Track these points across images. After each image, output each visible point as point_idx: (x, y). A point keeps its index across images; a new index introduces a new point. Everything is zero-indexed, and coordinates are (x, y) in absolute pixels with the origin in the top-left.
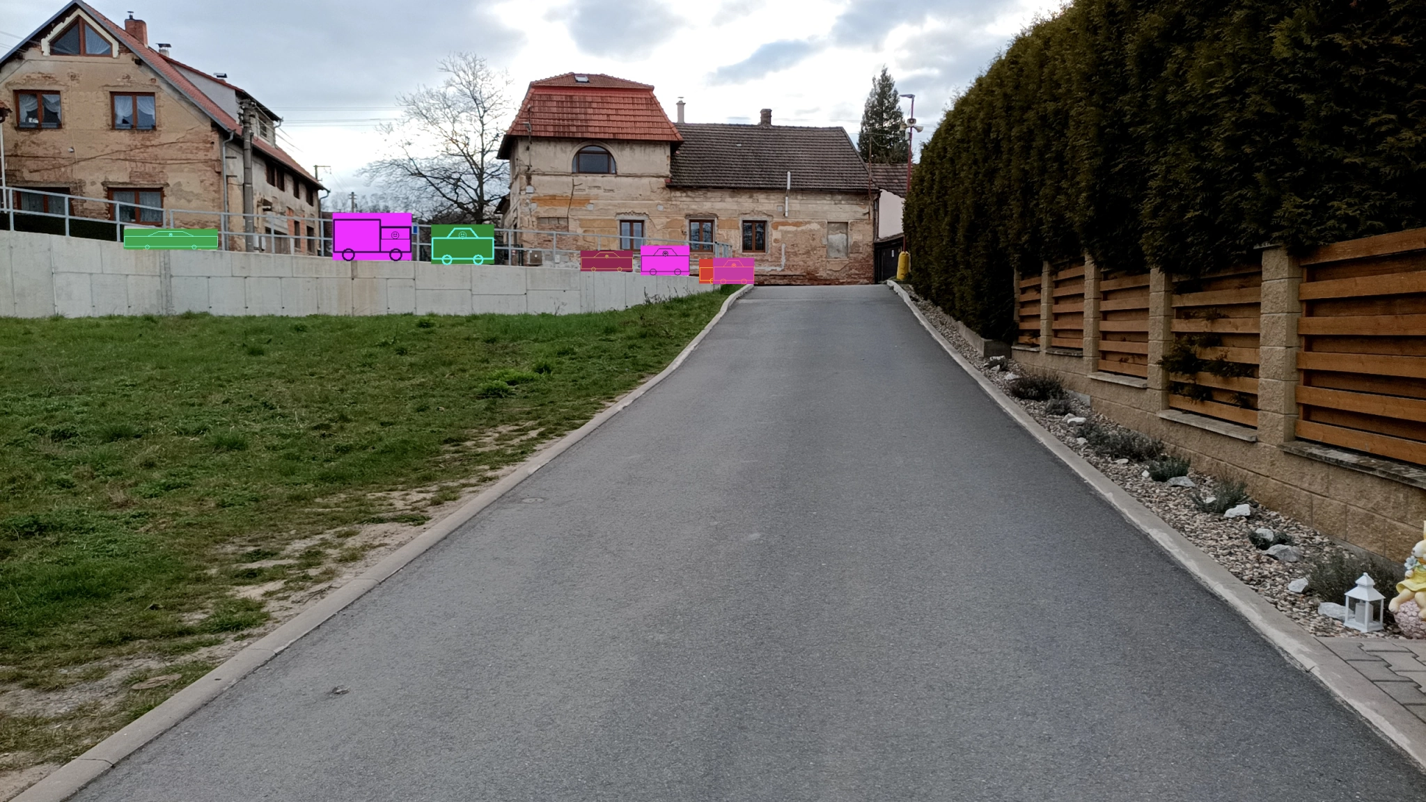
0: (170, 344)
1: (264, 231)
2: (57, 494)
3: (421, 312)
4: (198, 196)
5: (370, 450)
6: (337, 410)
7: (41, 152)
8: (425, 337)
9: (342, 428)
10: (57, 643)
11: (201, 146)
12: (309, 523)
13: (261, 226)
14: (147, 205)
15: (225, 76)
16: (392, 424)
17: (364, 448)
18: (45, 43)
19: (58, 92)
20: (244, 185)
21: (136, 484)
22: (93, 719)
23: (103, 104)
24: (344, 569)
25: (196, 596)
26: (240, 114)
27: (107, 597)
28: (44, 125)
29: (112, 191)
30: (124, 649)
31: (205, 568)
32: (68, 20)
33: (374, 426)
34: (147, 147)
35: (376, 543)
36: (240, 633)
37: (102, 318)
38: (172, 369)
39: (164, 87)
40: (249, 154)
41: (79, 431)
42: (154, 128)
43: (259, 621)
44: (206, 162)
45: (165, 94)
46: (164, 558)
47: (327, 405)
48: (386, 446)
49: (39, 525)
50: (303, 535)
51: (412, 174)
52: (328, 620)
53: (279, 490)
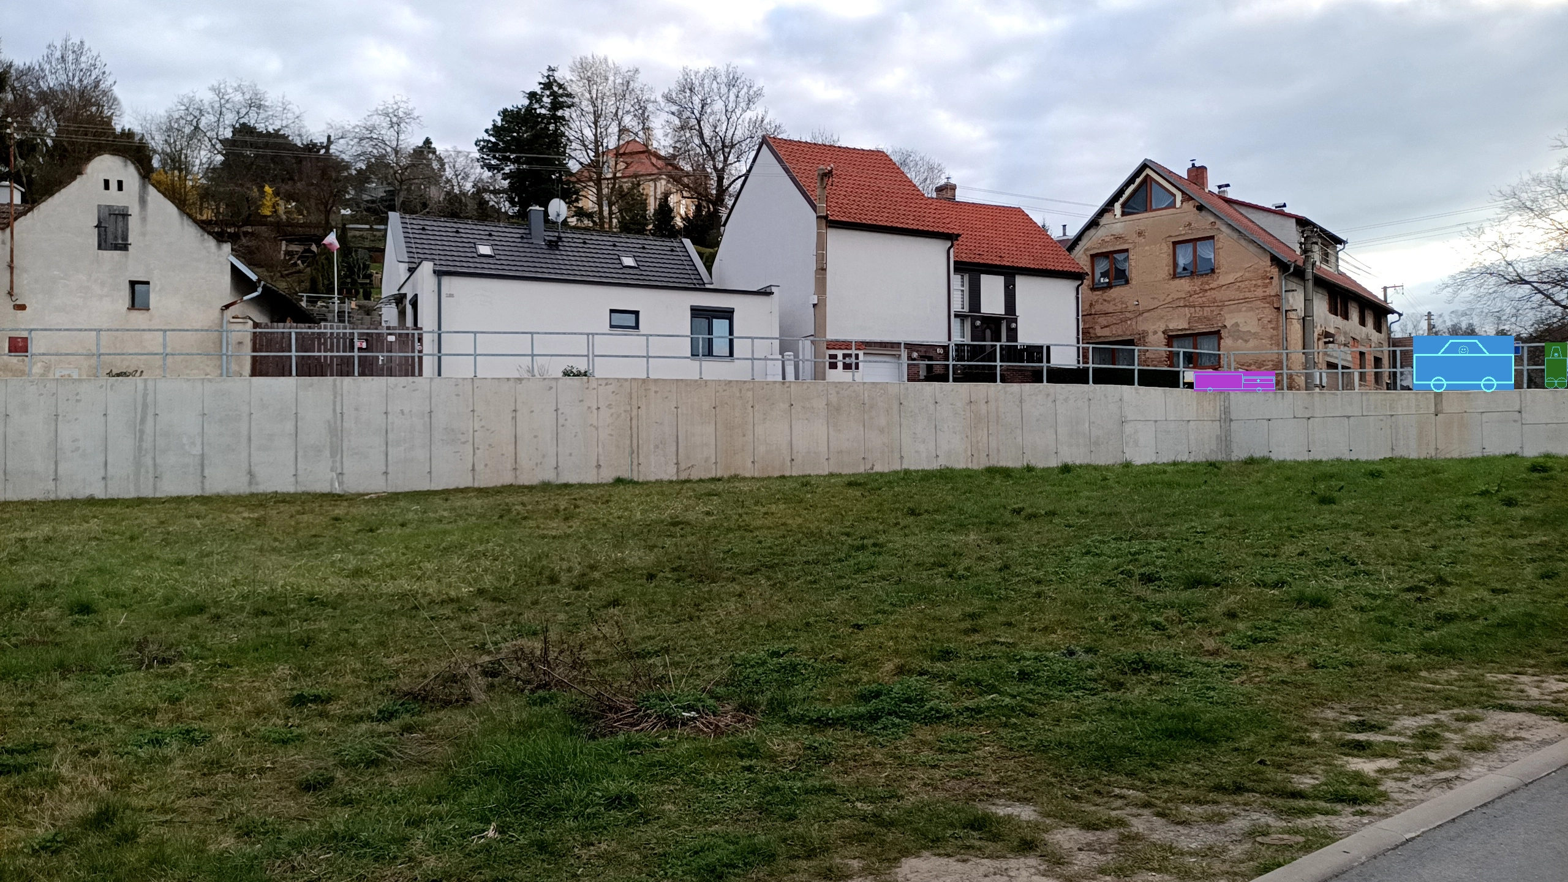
0: (1236, 491)
1: (1325, 366)
2: (1153, 636)
3: (1532, 451)
4: (1255, 335)
5: (1481, 621)
6: (1431, 571)
7: (1110, 308)
8: (1541, 484)
9: (1441, 592)
10: (1176, 780)
11: (1259, 282)
12: (1417, 699)
13: (1321, 360)
14: (1205, 349)
15: (1285, 205)
16: (1506, 591)
17: (1473, 618)
18: (1117, 206)
19: (1127, 250)
20: (1303, 319)
21: (1223, 634)
22: (1224, 861)
23: (1164, 255)
24: (1472, 760)
25: (1303, 759)
26: (1301, 244)
27: (1215, 743)
28: (1114, 283)
29: (1171, 338)
30: (1240, 799)
31: (1306, 730)
32: (1138, 181)
33: (1482, 593)
34: (1206, 291)
35: (1510, 734)
36: (1358, 808)
37: (1168, 464)
38: (1239, 517)
39: (1224, 228)
40: (1310, 284)
41: (1163, 576)
42: (1213, 271)
43: (1377, 800)
44: (1264, 298)
45: (1225, 235)
46: (1263, 713)
47: (1418, 564)
48: (1503, 618)
49: (1143, 663)
50: (1413, 712)
51: (1511, 282)
52: (1464, 814)
53: (1376, 657)
